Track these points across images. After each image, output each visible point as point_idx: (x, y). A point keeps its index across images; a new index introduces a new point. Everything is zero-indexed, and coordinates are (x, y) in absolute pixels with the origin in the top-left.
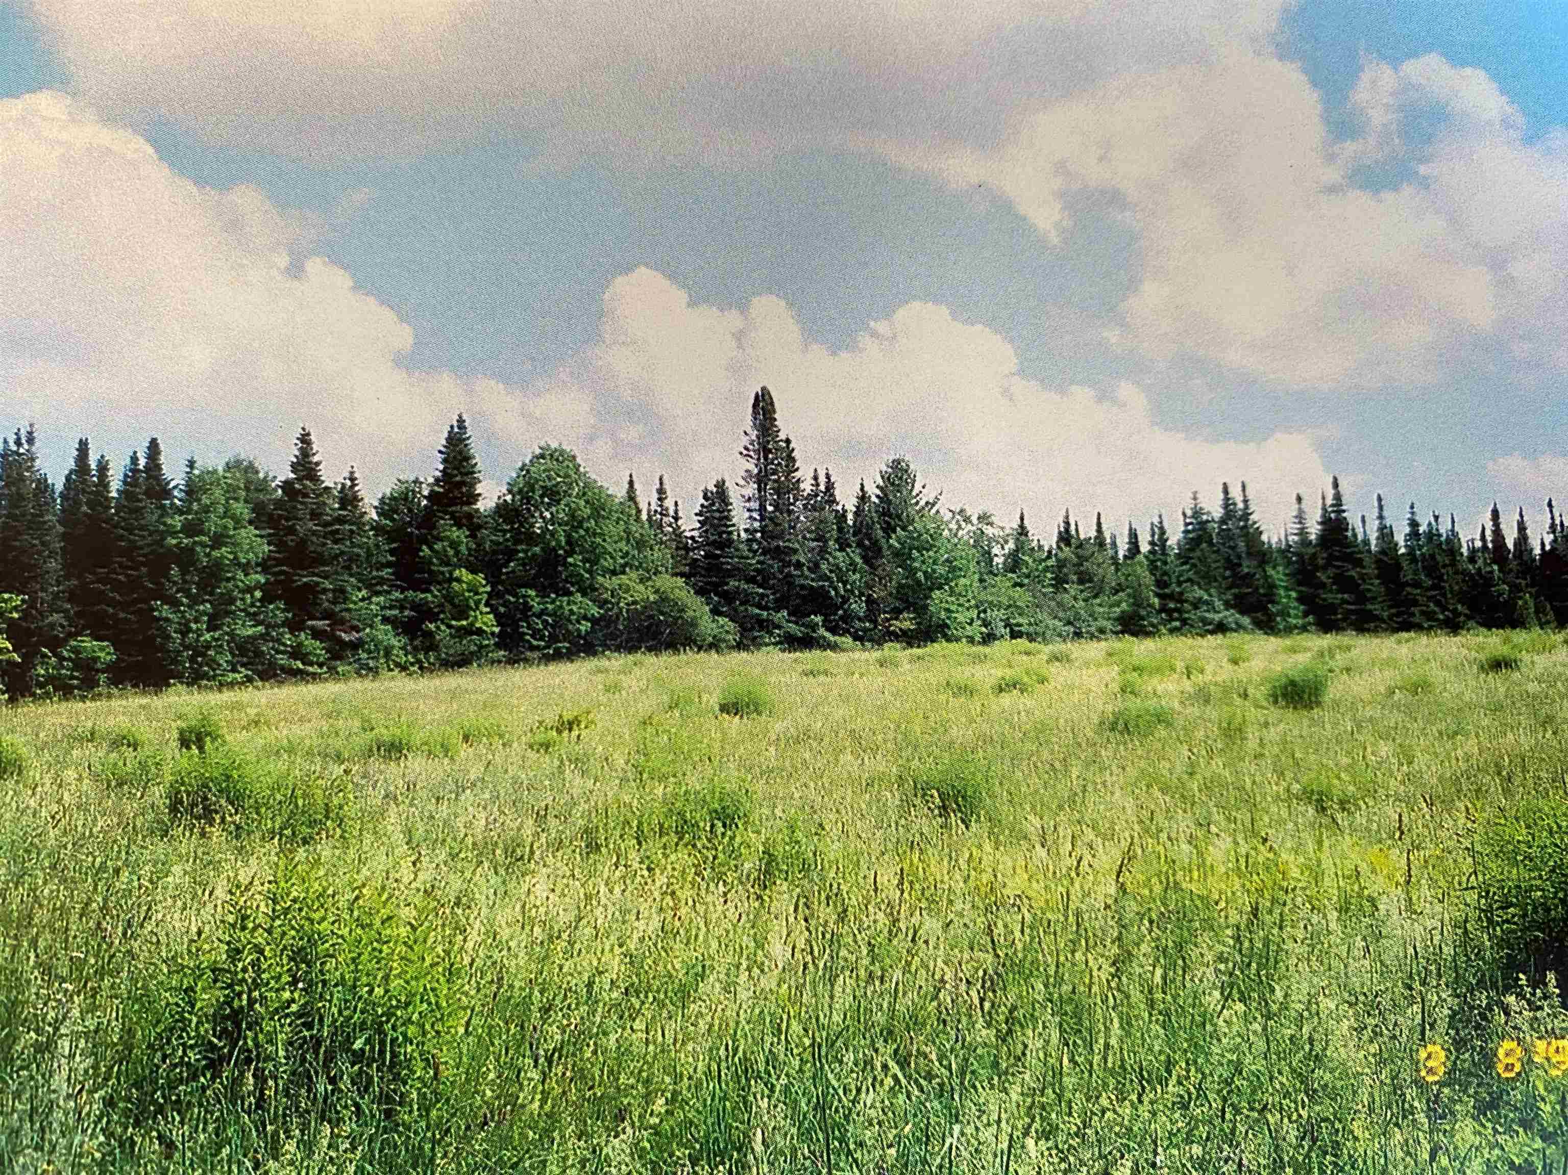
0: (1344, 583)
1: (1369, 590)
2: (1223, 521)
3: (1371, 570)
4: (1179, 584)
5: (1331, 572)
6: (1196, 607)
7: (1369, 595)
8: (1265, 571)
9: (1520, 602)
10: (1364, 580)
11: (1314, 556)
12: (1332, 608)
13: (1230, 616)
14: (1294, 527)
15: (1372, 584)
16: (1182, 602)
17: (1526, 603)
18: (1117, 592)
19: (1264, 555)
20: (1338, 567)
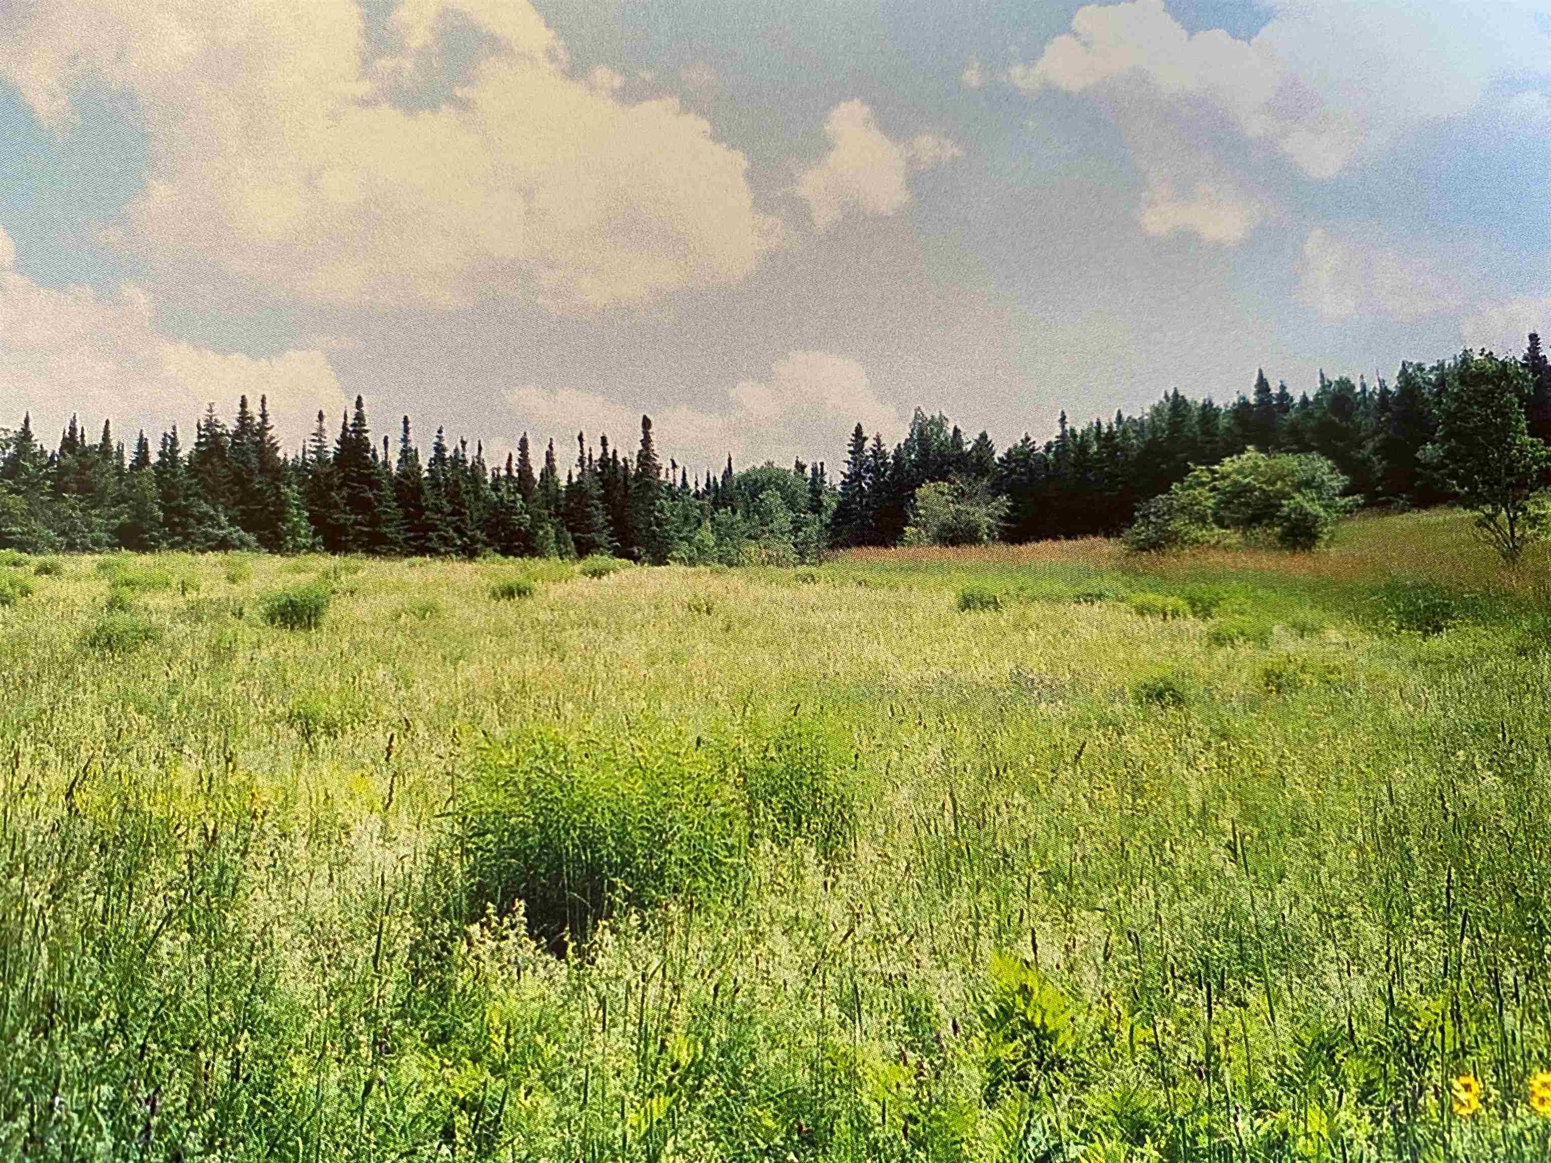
0: (358, 504)
1: (385, 513)
2: (237, 435)
3: (388, 492)
4: (186, 498)
5: (345, 492)
6: (200, 522)
7: (384, 517)
8: (278, 488)
9: (541, 533)
10: (380, 502)
11: (329, 475)
12: (341, 529)
13: (237, 533)
14: (311, 446)
15: (389, 507)
16: (187, 516)
17: (547, 533)
18: (119, 503)
19: (279, 471)
20: (354, 488)
